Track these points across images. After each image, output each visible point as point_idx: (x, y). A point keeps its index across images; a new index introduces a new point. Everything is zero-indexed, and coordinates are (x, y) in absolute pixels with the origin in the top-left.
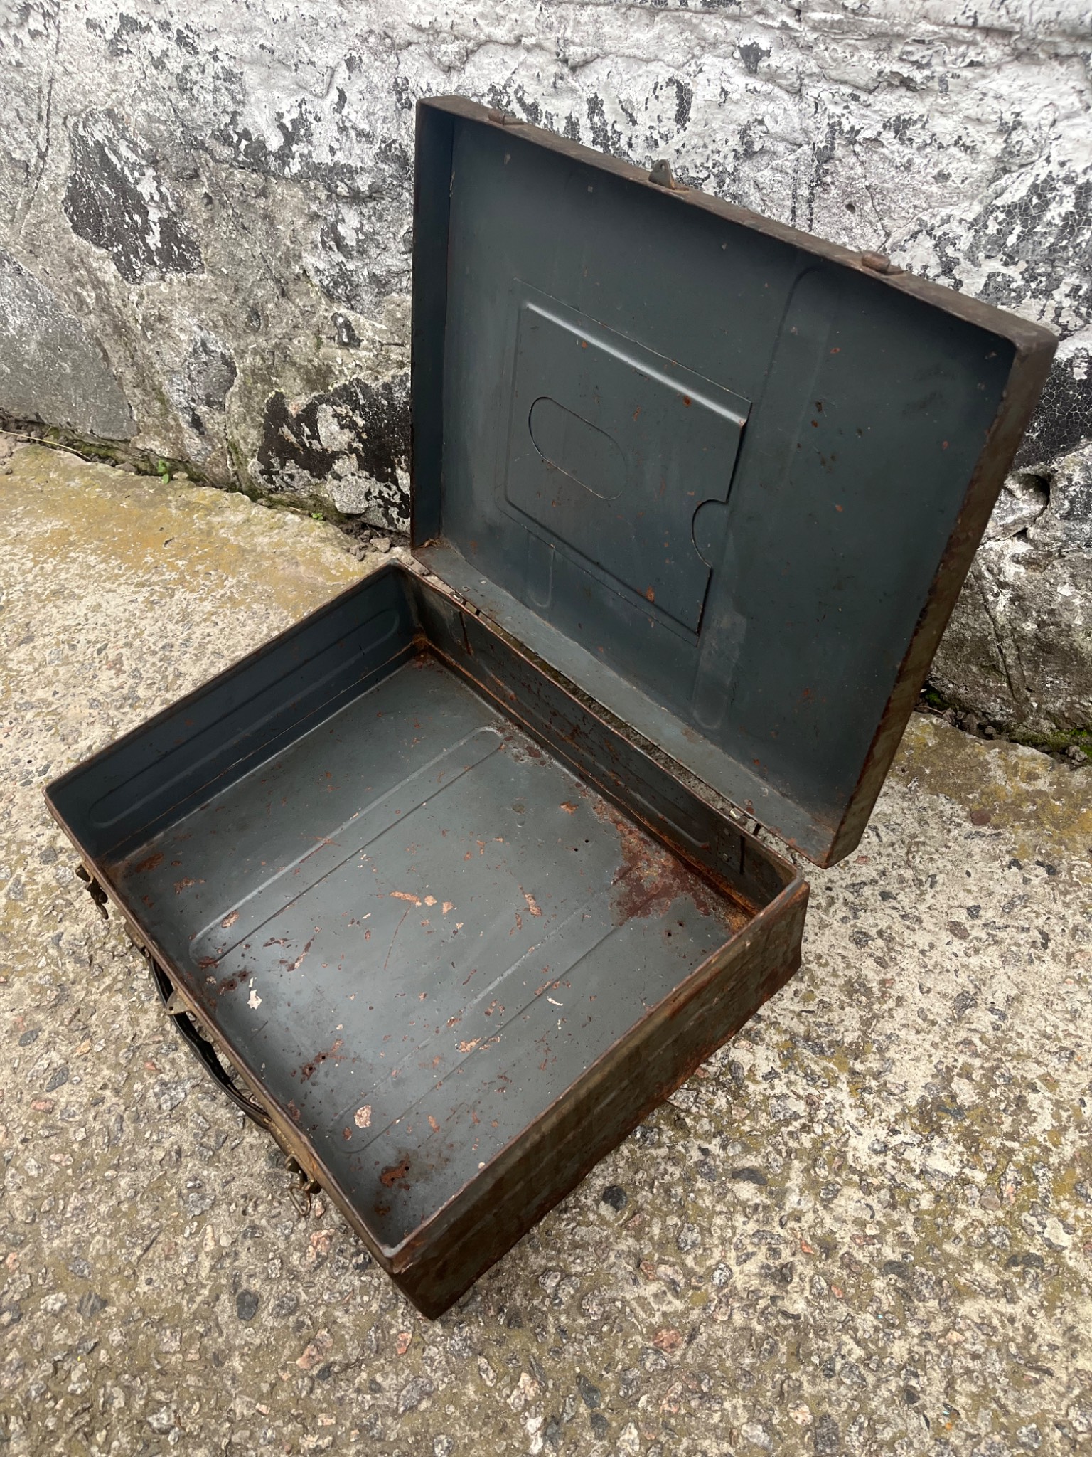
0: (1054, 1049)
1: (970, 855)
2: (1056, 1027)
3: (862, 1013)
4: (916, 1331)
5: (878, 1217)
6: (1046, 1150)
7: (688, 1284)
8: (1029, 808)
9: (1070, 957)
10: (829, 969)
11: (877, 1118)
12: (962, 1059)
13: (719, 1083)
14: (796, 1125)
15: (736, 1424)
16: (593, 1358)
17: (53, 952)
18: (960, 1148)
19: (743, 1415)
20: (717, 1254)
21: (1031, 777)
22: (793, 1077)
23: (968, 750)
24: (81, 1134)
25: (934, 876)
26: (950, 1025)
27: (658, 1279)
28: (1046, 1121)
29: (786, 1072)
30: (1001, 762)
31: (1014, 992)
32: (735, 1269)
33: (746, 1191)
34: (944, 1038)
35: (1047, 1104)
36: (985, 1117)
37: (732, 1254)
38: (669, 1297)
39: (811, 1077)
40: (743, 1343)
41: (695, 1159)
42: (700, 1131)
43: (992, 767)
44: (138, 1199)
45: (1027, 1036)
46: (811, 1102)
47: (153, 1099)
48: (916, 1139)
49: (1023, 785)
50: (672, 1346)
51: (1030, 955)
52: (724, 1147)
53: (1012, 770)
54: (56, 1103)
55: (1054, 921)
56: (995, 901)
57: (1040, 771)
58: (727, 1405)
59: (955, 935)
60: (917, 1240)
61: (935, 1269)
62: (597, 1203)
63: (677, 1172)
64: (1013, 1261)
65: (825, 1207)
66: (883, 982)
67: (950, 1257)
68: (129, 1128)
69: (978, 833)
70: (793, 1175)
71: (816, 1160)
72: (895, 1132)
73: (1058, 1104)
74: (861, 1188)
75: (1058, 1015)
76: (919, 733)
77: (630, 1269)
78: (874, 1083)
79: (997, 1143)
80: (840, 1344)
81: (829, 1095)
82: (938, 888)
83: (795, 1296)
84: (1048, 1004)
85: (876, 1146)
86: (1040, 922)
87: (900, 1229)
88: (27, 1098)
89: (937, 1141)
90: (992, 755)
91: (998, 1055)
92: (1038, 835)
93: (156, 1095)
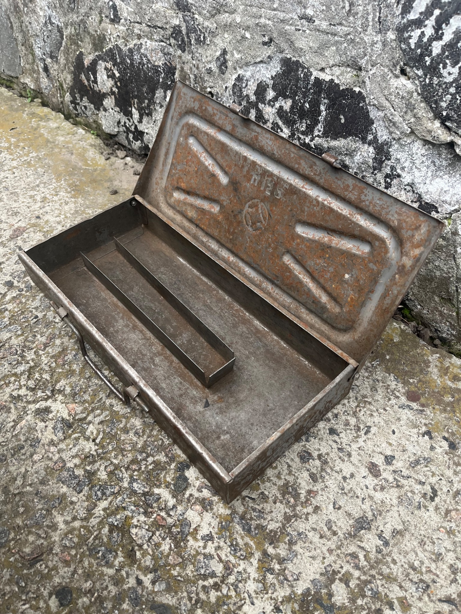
0: (415, 580)
1: (399, 419)
3: (288, 511)
8: (448, 398)
10: (276, 471)
11: (270, 595)
13: (170, 532)
22: (222, 544)
23: (419, 351)
25: (370, 427)
26: (346, 538)
29: (219, 538)
30: (438, 364)
34: (339, 548)
39: (234, 547)
41: (130, 585)
42: (143, 564)
43: (432, 365)
45: (399, 564)
49: (449, 383)
51: (420, 503)
52: (153, 583)
53: (444, 371)
55: (444, 482)
56: (406, 456)
59: (371, 472)
62: (50, 595)
63: (113, 590)
66: (309, 492)
69: (408, 406)
75: (427, 554)
76: (390, 332)
81: (242, 565)
82: (370, 435)
84: (422, 543)
86: (433, 480)
90: (434, 358)
92: (450, 419)
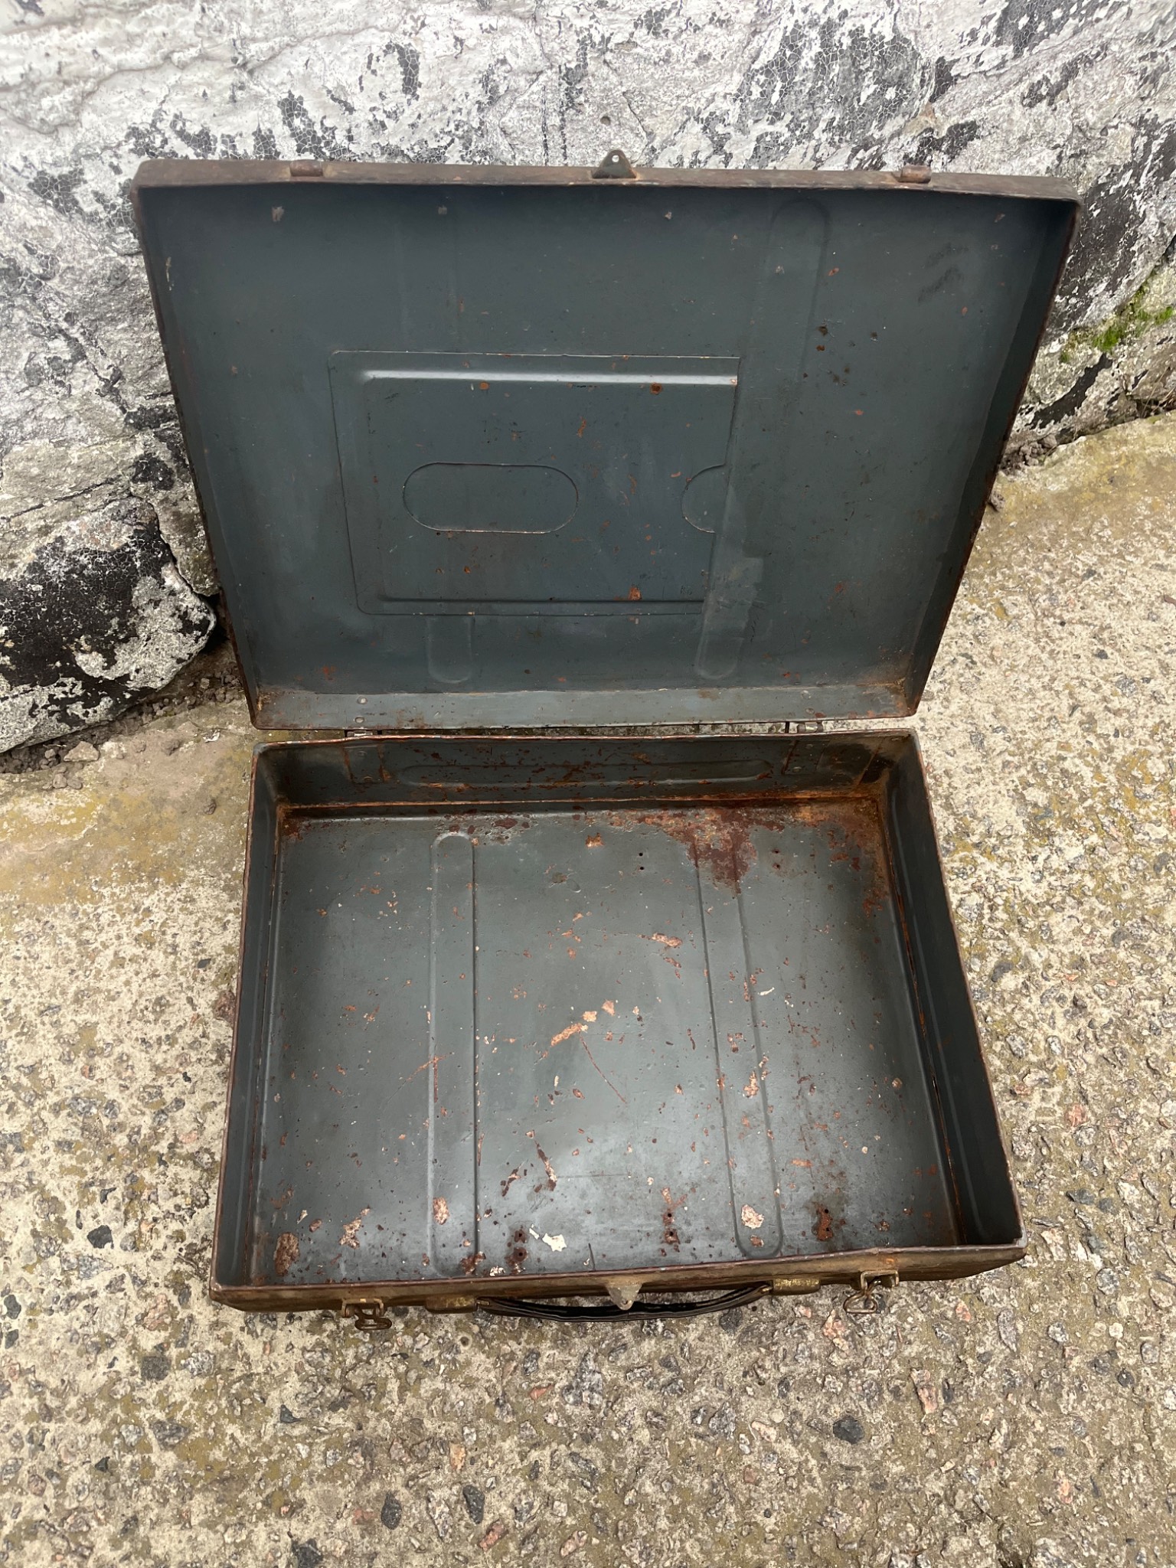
2: (1032, 709)
4: (1164, 960)
5: (1081, 918)
6: (1103, 789)
7: (1048, 1071)
9: (992, 657)
12: (1015, 776)
14: (986, 911)
15: (1156, 1115)
16: (1061, 1176)
17: (298, 1430)
18: (1070, 832)
19: (1155, 1106)
20: (1039, 1036)
24: (561, 1507)
27: (1033, 1088)
28: (1087, 773)
31: (992, 708)
32: (1056, 1033)
33: (1010, 982)
35: (1077, 761)
36: (1061, 802)
37: (1045, 1026)
38: (1049, 1091)
40: (1107, 1068)
44: (678, 1481)
46: (977, 889)
47: (577, 1411)
48: (1048, 852)
50: (1083, 1115)
54: (501, 1518)
58: (1142, 1111)
60: (1109, 909)
61: (1134, 915)
64: (1157, 869)
65: (1053, 942)
67: (1132, 901)
68: (592, 1452)
70: (1019, 944)
71: (1019, 921)
72: (1034, 859)
73: (1080, 756)
74: (1056, 911)
77: (1013, 1102)
78: (993, 840)
79: (1080, 810)
80: (1144, 1010)
83: (1097, 1011)
85: (1037, 877)
87: (1097, 912)
88: (468, 1550)
89: (1056, 840)
91: (1027, 756)
93: (576, 1403)
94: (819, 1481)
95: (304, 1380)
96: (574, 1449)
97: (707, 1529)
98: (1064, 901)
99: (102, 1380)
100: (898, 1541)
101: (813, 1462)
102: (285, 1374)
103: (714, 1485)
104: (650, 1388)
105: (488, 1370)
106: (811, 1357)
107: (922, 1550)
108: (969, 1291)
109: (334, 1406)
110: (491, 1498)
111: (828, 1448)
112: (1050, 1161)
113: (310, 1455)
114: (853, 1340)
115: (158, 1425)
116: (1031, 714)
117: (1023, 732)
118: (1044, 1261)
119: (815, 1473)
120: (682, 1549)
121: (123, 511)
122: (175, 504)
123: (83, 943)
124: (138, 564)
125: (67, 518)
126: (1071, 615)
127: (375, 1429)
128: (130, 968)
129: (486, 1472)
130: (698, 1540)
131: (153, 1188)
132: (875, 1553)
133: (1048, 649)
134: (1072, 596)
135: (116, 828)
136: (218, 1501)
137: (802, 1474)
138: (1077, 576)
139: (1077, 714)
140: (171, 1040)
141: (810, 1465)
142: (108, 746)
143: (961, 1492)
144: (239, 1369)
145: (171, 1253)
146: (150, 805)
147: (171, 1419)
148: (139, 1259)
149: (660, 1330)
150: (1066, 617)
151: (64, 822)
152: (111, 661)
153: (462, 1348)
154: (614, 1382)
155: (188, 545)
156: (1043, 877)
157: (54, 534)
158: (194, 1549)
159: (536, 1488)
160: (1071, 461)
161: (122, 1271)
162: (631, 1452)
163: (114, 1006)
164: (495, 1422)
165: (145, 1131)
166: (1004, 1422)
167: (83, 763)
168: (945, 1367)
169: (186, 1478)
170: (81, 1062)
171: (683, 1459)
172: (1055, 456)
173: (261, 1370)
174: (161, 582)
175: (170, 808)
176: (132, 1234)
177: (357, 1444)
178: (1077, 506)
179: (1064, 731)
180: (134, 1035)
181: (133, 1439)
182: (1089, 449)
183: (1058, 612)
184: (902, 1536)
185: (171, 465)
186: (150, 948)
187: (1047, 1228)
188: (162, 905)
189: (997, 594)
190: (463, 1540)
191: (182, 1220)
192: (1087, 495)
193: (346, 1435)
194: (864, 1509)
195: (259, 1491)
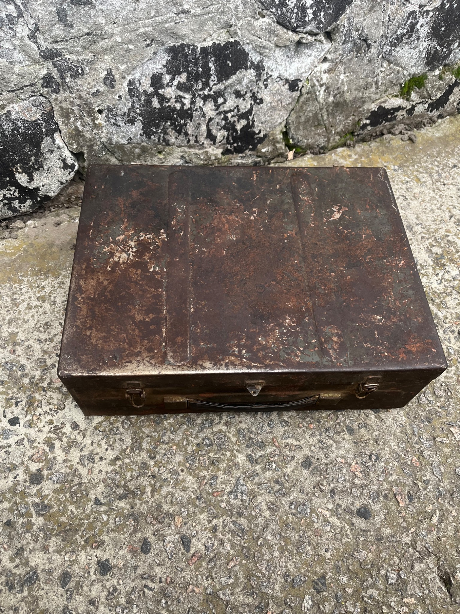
18: (453, 265)
21: (350, 156)
32: (451, 345)
34: (418, 241)
35: (454, 237)
36: (448, 253)
37: (446, 343)
44: (283, 534)
48: (443, 272)
54: (199, 550)
57: (349, 153)
65: (448, 308)
71: (432, 300)
72: (437, 275)
73: (455, 235)
74: (448, 296)
75: (430, 213)
79: (456, 256)
85: (439, 282)
88: (183, 565)
89: (447, 267)
90: (334, 156)
91: (432, 235)
94: (351, 536)
95: (107, 486)
96: (234, 519)
97: (298, 557)
98: (451, 292)
99: (11, 484)
100: (390, 565)
101: (347, 527)
102: (98, 483)
103: (300, 537)
104: (269, 492)
105: (193, 484)
106: (345, 480)
107: (402, 569)
108: (417, 453)
109: (120, 498)
110: (194, 541)
111: (354, 521)
112: (452, 398)
113: (108, 520)
114: (364, 473)
115: (36, 505)
116: (433, 219)
117: (430, 225)
118: (452, 440)
119: (349, 532)
120: (286, 566)
121: (37, 103)
122: (60, 103)
123: (14, 300)
124: (44, 130)
125: (13, 102)
126: (448, 182)
127: (139, 509)
128: (34, 310)
129: (192, 528)
130: (293, 562)
131: (40, 401)
132: (379, 570)
133: (439, 194)
134: (448, 175)
135: (31, 254)
136: (63, 541)
137: (342, 532)
138: (449, 167)
139: (453, 219)
140: (51, 340)
141: (346, 528)
142: (29, 222)
143: (419, 542)
144: (76, 481)
145: (47, 429)
146: (47, 246)
147: (42, 502)
148: (32, 432)
149: (274, 467)
150: (446, 182)
151: (8, 251)
152: (31, 179)
153: (181, 473)
154: (253, 490)
155: (66, 125)
156: (441, 282)
157: (7, 109)
158: (50, 563)
159: (216, 536)
160: (444, 125)
161: (23, 436)
162: (261, 521)
163: (26, 325)
164: (196, 506)
165: (37, 377)
166: (437, 510)
167: (19, 228)
168: (408, 486)
169: (48, 529)
170: (10, 348)
171: (286, 525)
172: (437, 124)
173: (86, 481)
174: (54, 141)
175: (55, 247)
176: (29, 421)
177: (131, 515)
178: (448, 142)
179: (447, 225)
180: (35, 337)
181: (24, 511)
182: (451, 122)
183: (442, 180)
184: (392, 562)
185: (59, 81)
186: (44, 302)
187: (452, 426)
188: (50, 285)
189: (415, 173)
190: (180, 560)
191: (52, 415)
192: (451, 138)
193: (126, 511)
194: (373, 549)
195: (83, 536)
